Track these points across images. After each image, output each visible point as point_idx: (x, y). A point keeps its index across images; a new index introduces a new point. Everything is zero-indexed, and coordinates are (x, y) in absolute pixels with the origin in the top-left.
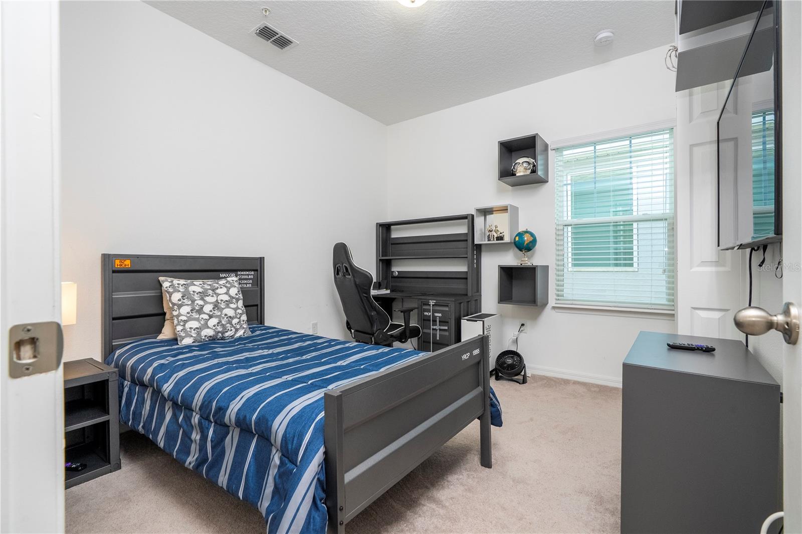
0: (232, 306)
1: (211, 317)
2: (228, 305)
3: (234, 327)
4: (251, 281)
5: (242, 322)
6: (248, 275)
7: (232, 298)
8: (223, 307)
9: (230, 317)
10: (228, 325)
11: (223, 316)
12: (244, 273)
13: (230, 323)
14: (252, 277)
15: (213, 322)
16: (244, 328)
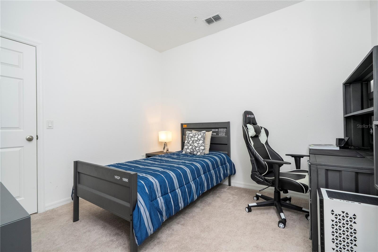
0: (197, 142)
1: (190, 145)
2: (196, 142)
3: (197, 151)
4: (225, 133)
5: (200, 150)
6: (223, 130)
7: (198, 139)
8: (195, 142)
9: (196, 146)
10: (194, 149)
11: (194, 146)
12: (222, 129)
13: (195, 149)
14: (225, 131)
15: (190, 147)
16: (200, 152)
